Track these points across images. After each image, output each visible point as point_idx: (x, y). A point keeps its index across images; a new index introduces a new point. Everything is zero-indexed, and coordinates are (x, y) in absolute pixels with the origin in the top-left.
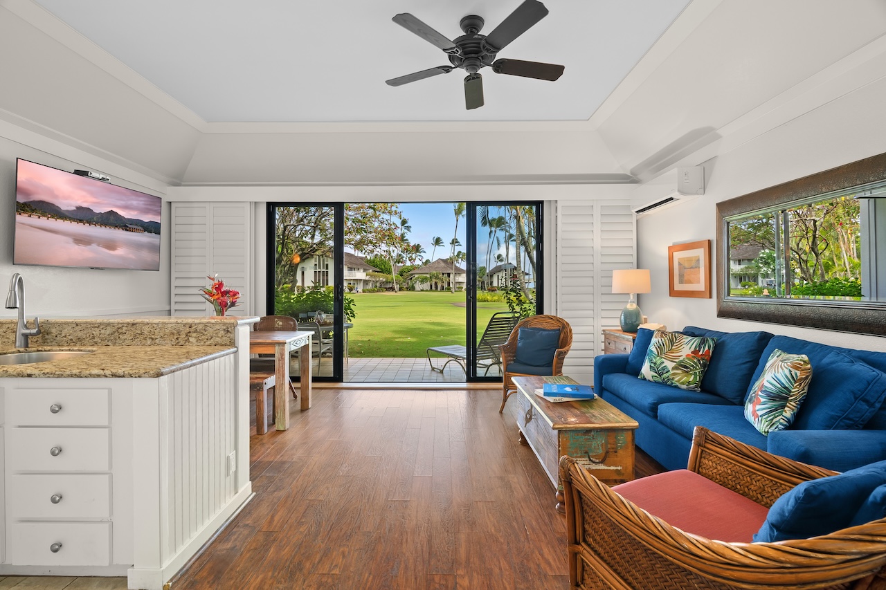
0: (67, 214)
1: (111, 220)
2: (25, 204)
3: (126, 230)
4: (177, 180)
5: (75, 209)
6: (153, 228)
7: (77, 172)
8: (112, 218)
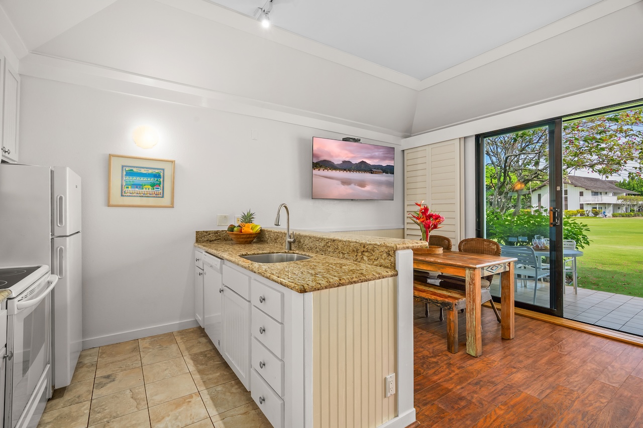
0: (338, 166)
1: (363, 167)
2: (317, 163)
3: (372, 173)
4: (408, 133)
5: (342, 162)
6: (389, 170)
7: (345, 140)
8: (363, 166)
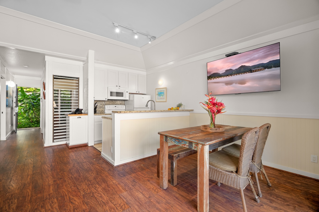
0: (222, 75)
3: (251, 72)
5: (225, 71)
